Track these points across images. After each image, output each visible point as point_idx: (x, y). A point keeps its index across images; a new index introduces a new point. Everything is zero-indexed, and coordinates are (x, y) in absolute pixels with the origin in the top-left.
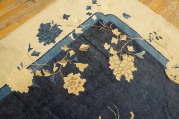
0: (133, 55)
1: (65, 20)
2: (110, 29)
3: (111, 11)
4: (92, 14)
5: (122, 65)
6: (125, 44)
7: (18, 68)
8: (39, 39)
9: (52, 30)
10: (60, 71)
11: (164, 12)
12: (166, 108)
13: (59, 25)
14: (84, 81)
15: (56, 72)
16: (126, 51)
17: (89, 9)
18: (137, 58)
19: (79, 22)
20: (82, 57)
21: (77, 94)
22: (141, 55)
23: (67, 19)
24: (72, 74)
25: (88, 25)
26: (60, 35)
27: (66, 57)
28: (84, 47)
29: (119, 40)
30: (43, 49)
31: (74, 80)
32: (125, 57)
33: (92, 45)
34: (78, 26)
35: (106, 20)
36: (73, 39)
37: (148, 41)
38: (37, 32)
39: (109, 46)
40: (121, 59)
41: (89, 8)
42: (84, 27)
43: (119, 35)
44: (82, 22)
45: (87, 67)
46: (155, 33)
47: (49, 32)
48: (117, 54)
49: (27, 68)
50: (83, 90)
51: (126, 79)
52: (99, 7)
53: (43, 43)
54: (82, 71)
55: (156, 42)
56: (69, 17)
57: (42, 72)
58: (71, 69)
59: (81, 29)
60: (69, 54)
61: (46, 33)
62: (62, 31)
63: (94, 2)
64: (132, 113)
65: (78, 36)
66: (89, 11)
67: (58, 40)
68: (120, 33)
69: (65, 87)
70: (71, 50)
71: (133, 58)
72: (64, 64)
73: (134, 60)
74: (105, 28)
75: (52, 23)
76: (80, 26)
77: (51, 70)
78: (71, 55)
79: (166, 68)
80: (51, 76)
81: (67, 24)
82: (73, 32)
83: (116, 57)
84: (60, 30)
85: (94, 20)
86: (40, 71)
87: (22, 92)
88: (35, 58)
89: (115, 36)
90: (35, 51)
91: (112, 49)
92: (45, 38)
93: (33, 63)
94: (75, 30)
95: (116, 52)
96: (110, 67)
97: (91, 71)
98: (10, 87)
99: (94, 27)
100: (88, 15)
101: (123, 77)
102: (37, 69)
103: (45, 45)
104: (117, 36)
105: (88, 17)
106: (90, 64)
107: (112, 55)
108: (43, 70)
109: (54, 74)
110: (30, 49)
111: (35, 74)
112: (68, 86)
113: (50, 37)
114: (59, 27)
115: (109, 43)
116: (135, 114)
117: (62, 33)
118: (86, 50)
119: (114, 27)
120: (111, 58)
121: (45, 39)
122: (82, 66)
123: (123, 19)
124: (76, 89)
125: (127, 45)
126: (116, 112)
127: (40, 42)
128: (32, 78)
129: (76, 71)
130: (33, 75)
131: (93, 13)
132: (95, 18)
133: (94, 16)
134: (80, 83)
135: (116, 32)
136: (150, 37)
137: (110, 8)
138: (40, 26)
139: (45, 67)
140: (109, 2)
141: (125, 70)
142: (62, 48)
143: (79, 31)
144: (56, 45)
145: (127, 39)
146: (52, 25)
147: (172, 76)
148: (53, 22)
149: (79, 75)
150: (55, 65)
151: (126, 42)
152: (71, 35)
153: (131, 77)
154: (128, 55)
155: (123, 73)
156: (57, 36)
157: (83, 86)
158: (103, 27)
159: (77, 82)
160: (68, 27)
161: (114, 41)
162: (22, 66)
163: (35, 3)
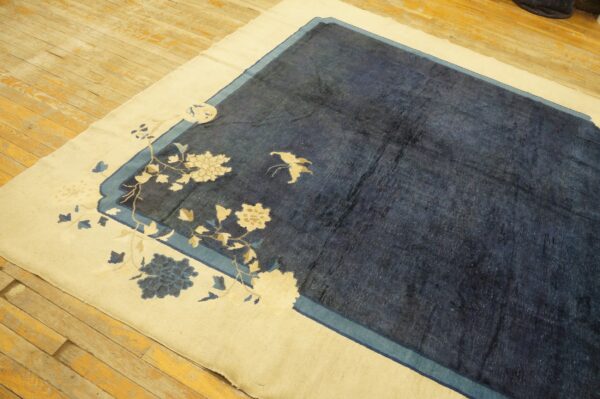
0: (186, 156)
1: (125, 258)
2: (138, 186)
3: (91, 189)
5: (205, 167)
6: (167, 166)
7: (257, 302)
8: (185, 288)
9: (158, 273)
10: (239, 239)
11: (81, 120)
12: (254, 124)
13: (143, 263)
14: (245, 205)
15: (242, 243)
16: (180, 164)
17: (90, 223)
18: (189, 151)
19: (130, 232)
20: (205, 217)
21: (268, 210)
22: (182, 148)
23: (123, 254)
24: (239, 222)
25: (134, 217)
26: (168, 255)
27: (211, 236)
28: (185, 216)
29: (160, 173)
30: (204, 275)
31: (249, 217)
32: (190, 164)
33: (179, 205)
34: (140, 234)
35: (117, 194)
36: (172, 233)
37: (153, 140)
38: (168, 298)
39: (174, 184)
40: (195, 169)
41: (85, 224)
42: (139, 223)
43: (150, 173)
44: (129, 229)
45: (222, 205)
46: (134, 132)
47: (163, 276)
48: (188, 174)
49: (252, 287)
50: (259, 205)
51: (227, 161)
52: (79, 208)
53: (191, 278)
54: (229, 210)
55: (153, 131)
56: (117, 252)
57: (251, 262)
58: (231, 225)
59: (145, 226)
60: (204, 233)
61: (168, 280)
62: (156, 255)
63: (65, 218)
64: (272, 154)
65: (164, 228)
66: (94, 222)
67: (178, 257)
68: (144, 173)
69: (263, 226)
70: (195, 233)
71: (189, 156)
72: (225, 237)
73: (194, 155)
74: (136, 193)
75: (137, 279)
76: (138, 230)
77: (243, 251)
78: (206, 230)
80: (252, 248)
81: (136, 251)
82: (154, 238)
83: (194, 175)
84: (154, 260)
85: (119, 210)
86: (251, 266)
87: (295, 281)
88: (228, 280)
89: (153, 179)
90: (215, 287)
91: (179, 181)
92: (179, 278)
93: (239, 280)
94: (150, 236)
95: (184, 175)
96: (213, 180)
97: (227, 199)
98: (295, 301)
99: (137, 209)
100: (107, 222)
102: (248, 271)
103: (195, 274)
104: (151, 176)
105: (111, 222)
106: (216, 203)
108: (246, 262)
109: (248, 245)
110: (212, 296)
111: (258, 272)
112: (260, 223)
113: (177, 271)
114: (148, 261)
115: (168, 185)
116: (272, 150)
117: (160, 254)
118: (192, 211)
120: (198, 180)
121: (183, 277)
122: (223, 213)
123: (108, 173)
124: (261, 213)
125: (168, 164)
126: (276, 168)
127: (191, 284)
128: (267, 273)
129: (232, 219)
130: (260, 275)
131: (101, 215)
132: (113, 211)
133: (108, 212)
134: (250, 210)
135: (143, 179)
136: (143, 138)
137: (82, 192)
138: (151, 296)
139: (240, 261)
140: (63, 195)
141: (214, 163)
142: (196, 245)
143: (152, 228)
144: (191, 256)
145: (155, 163)
146: (145, 276)
148: (134, 278)
149: (237, 213)
150: (231, 248)
151: (161, 165)
152: (164, 238)
153: (221, 156)
154: (185, 161)
155: (218, 166)
156: (170, 260)
157: (254, 205)
158: (134, 196)
159: (250, 214)
160: (145, 249)
161: (162, 179)
162: (251, 297)
163: (72, 340)
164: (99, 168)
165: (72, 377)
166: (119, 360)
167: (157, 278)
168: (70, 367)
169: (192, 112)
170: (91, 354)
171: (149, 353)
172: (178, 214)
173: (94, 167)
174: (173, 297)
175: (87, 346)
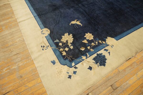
0: (61, 41)
1: (91, 66)
2: (66, 56)
3: (62, 67)
4: (74, 68)
5: (67, 39)
6: (62, 47)
7: (113, 46)
8: (105, 57)
9: (99, 61)
10: (95, 42)
11: (28, 62)
12: (57, 23)
13: (94, 63)
14: (85, 37)
16: (63, 44)
17: (75, 71)
19: (83, 63)
20: (85, 45)
21: (88, 33)
22: (57, 41)
23: (90, 66)
24: (90, 40)
25: (78, 60)
26: (94, 57)
27: (92, 46)
28: (83, 49)
29: (64, 49)
30: (102, 52)
31: (89, 37)
32: (65, 42)
33: (78, 49)
34: (84, 61)
35: (67, 61)
36: (87, 54)
37: (49, 46)
38: (106, 61)
39: (70, 47)
40: (67, 41)
42: (80, 60)
43: (63, 51)
44: (81, 62)
45: (83, 41)
46: (43, 49)
47: (100, 60)
48: (68, 43)
49: (109, 45)
50: (86, 34)
51: (68, 34)
52: (68, 72)
53: (103, 55)
54: (85, 40)
55: (46, 45)
56: (88, 68)
57: (102, 42)
58: (90, 42)
59: (82, 58)
60: (90, 47)
61: (102, 60)
62: (93, 59)
63: (70, 77)
64: (70, 25)
65: (85, 55)
66: (75, 70)
67: (95, 55)
68: (62, 53)
69: (93, 36)
70: (89, 49)
72: (93, 44)
73: (61, 39)
74: (69, 57)
75: (99, 66)
76: (83, 61)
78: (89, 47)
79: (48, 34)
80: (99, 40)
81: (90, 63)
82: (87, 58)
83: (69, 42)
84: (94, 60)
85: (74, 63)
87: (110, 37)
88: (106, 48)
89: (66, 51)
90: (107, 51)
91: (69, 46)
93: (106, 46)
94: (86, 59)
95: (68, 44)
96: (73, 39)
97: (81, 39)
98: (115, 40)
99: (75, 58)
100: (76, 67)
101: (69, 35)
102: (105, 44)
103: (102, 54)
104: (64, 51)
106: (82, 41)
107: (70, 43)
108: (102, 43)
109: (97, 41)
110: (109, 53)
111: (105, 42)
113: (100, 57)
114: (94, 62)
115: (70, 49)
117: (93, 58)
118: (82, 47)
119: (64, 57)
120: (71, 42)
121: (102, 56)
123: (57, 61)
124: (89, 35)
125: (62, 46)
126: (76, 26)
129: (88, 40)
130: (106, 42)
132: (73, 64)
133: (73, 66)
134: (87, 36)
135: (64, 53)
136: (47, 48)
137: (61, 70)
138: (105, 65)
139: (101, 44)
140: (60, 75)
141: (67, 37)
142: (93, 50)
143: (84, 57)
144: (96, 53)
145: (60, 49)
146: (99, 64)
147: (48, 31)
148: (98, 66)
149: (87, 39)
150: (97, 44)
151: (61, 48)
152: (88, 56)
153: (65, 34)
154: (63, 42)
155: (68, 36)
156: (96, 57)
157: (86, 35)
158: (70, 57)
159: (88, 37)
160: (90, 61)
161: (67, 49)
162: (111, 46)
163: (111, 85)
164: (54, 63)
165: (121, 87)
166: (119, 76)
167: (100, 61)
168: (118, 87)
169: (43, 34)
170: (116, 82)
171: (119, 70)
172: (82, 50)
173: (52, 64)
174: (107, 60)
175: (114, 82)
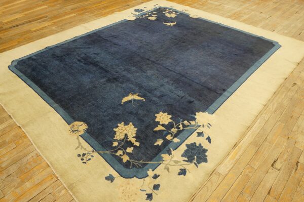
1: (183, 168)
2: (132, 161)
8: (202, 147)
13: (186, 161)
14: (157, 120)
16: (121, 142)
17: (156, 185)
19: (166, 166)
20: (161, 135)
21: (161, 113)
23: (180, 169)
24: (166, 124)
26: (183, 151)
27: (174, 134)
28: (160, 142)
29: (125, 150)
30: (193, 139)
32: (122, 137)
34: (167, 162)
39: (135, 144)
40: (126, 136)
41: (156, 187)
43: (123, 155)
45: (154, 128)
48: (128, 138)
50: (157, 115)
51: (124, 123)
53: (197, 144)
54: (159, 126)
56: (178, 172)
57: (190, 123)
60: (172, 136)
62: (182, 156)
63: (150, 196)
65: (166, 151)
66: (156, 182)
67: (183, 148)
68: (122, 157)
69: (170, 116)
70: (171, 140)
72: (174, 130)
75: (197, 164)
77: (184, 126)
78: (170, 135)
84: (185, 157)
86: (192, 124)
87: (201, 112)
89: (128, 154)
90: (202, 137)
91: (133, 142)
93: (198, 128)
95: (129, 140)
96: (136, 129)
98: (209, 114)
100: (157, 174)
101: (126, 125)
102: (195, 125)
103: (195, 143)
104: (125, 155)
106: (152, 130)
107: (134, 137)
108: (189, 125)
109: (181, 123)
110: (208, 138)
111: (195, 122)
112: (168, 117)
113: (193, 149)
114: (186, 159)
119: (127, 165)
120: (134, 135)
122: (160, 128)
124: (162, 115)
125: (118, 146)
127: (200, 144)
128: (196, 119)
130: (197, 121)
134: (160, 119)
138: (207, 159)
142: (179, 140)
143: (165, 156)
145: (116, 152)
146: (195, 161)
148: (196, 166)
149: (161, 123)
150: (182, 128)
151: (118, 149)
153: (119, 125)
155: (126, 127)
156: (186, 151)
157: (156, 117)
159: (162, 119)
161: (130, 150)
162: (208, 126)
173: (108, 182)
174: (207, 152)
